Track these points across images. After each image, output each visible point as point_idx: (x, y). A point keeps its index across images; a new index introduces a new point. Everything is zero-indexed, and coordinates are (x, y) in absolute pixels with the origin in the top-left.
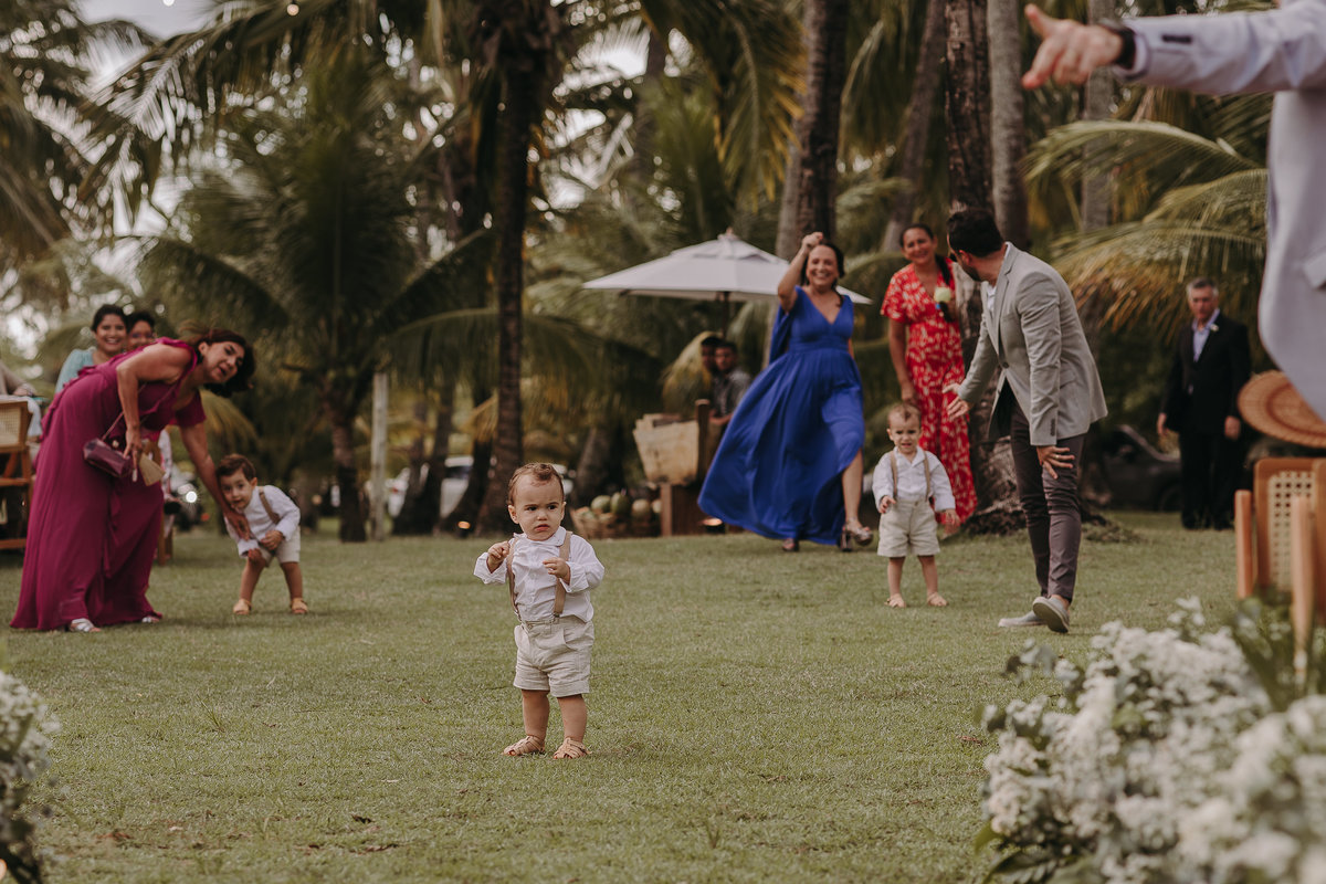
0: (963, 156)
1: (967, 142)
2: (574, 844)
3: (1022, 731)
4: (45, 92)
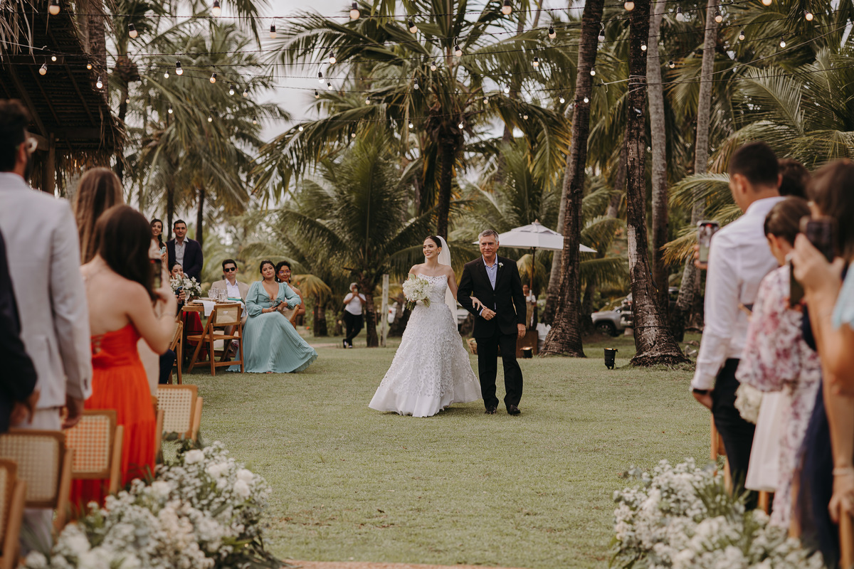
0: (633, 205)
1: (635, 200)
2: (462, 526)
3: (627, 503)
4: (240, 135)
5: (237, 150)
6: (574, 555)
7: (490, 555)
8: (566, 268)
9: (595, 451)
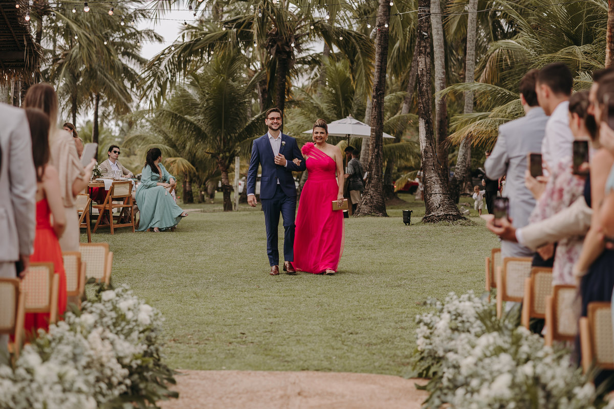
0: (423, 104)
1: (424, 99)
2: (303, 343)
3: (426, 324)
4: (125, 53)
5: (123, 64)
6: (387, 362)
7: (326, 364)
8: (373, 150)
9: (399, 286)
